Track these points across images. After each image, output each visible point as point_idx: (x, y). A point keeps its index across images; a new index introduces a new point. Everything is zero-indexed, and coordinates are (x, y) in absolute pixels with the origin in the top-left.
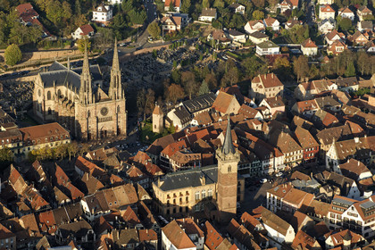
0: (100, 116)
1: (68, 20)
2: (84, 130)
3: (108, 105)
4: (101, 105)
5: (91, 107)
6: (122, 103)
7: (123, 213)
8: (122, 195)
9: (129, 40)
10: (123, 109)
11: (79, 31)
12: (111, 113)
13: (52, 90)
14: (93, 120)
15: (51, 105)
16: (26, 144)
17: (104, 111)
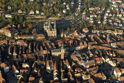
0: (51, 33)
2: (48, 35)
3: (53, 31)
7: (43, 56)
8: (45, 52)
9: (68, 16)
10: (56, 33)
11: (59, 14)
12: (54, 33)
13: (46, 27)
15: (46, 29)
16: (36, 37)
17: (52, 33)
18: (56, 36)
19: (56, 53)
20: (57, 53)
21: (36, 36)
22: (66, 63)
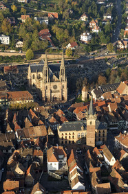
0: (53, 89)
1: (66, 40)
2: (43, 96)
3: (57, 84)
4: (53, 84)
5: (48, 84)
6: (65, 84)
7: (35, 140)
8: (39, 131)
9: (96, 51)
10: (65, 87)
11: (69, 45)
12: (59, 88)
13: (35, 74)
14: (48, 91)
15: (34, 81)
16: (9, 100)
17: (55, 87)
18: (66, 98)
19: (71, 132)
20: (75, 132)
21: (8, 95)
22: (102, 154)
